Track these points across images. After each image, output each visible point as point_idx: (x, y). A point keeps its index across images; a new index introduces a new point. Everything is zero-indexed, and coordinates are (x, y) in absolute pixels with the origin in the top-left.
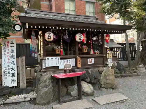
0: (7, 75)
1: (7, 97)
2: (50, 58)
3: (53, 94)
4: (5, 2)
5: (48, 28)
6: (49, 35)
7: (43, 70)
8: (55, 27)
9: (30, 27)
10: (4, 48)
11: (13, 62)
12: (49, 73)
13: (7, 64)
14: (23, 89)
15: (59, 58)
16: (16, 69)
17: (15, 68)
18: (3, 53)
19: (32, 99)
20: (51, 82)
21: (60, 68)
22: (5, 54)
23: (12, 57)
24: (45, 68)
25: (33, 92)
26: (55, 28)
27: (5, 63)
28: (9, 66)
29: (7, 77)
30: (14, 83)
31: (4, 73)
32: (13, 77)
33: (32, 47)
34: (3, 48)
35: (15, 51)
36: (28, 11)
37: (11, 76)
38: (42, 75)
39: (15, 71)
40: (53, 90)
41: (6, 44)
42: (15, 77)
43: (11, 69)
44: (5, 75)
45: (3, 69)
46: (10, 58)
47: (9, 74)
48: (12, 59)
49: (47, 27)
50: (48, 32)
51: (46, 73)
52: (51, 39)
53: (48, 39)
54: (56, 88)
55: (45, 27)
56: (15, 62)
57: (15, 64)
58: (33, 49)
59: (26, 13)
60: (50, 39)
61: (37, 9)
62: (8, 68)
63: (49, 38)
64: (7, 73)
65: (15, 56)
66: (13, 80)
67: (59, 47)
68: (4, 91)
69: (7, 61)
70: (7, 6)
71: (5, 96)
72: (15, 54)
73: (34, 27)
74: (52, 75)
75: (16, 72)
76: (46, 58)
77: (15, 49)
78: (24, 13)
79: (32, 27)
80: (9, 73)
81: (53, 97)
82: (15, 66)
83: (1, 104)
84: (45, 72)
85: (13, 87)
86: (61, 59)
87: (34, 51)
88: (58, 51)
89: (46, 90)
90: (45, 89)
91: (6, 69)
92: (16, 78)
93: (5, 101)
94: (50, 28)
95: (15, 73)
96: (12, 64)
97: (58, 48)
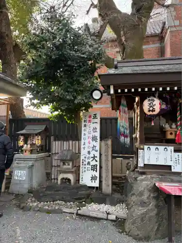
0: (87, 166)
1: (84, 203)
2: (153, 148)
3: (157, 224)
4: (86, 57)
5: (150, 90)
6: (150, 104)
7: (138, 169)
8: (164, 86)
9: (116, 91)
10: (85, 126)
11: (96, 147)
12: (149, 176)
13: (87, 150)
14: (107, 195)
15: (172, 148)
16: (98, 159)
17: (96, 157)
18: (83, 132)
19: (119, 218)
20: (154, 197)
21: (173, 170)
22: (85, 134)
23: (94, 139)
24: (142, 165)
25: (121, 204)
26: (164, 89)
27: (84, 148)
28: (89, 153)
29: (86, 169)
30: (95, 182)
31: (83, 162)
32: (94, 170)
33: (120, 126)
34: (83, 126)
35: (98, 130)
36: (119, 65)
37: (91, 170)
38: (136, 179)
39: (96, 161)
40: (157, 214)
41: (88, 119)
42: (96, 171)
43: (92, 157)
44: (84, 166)
45: (82, 157)
46: (91, 140)
47: (89, 166)
48: (94, 143)
49: (146, 90)
50: (149, 99)
51: (144, 176)
52: (155, 111)
53: (149, 111)
54: (165, 212)
55: (143, 90)
56: (98, 148)
57: (97, 151)
58: (122, 130)
59: (116, 67)
60: (153, 111)
61: (136, 58)
62: (88, 155)
63: (151, 109)
64: (86, 163)
65: (98, 138)
66: (94, 176)
67: (174, 126)
68: (79, 192)
69: (87, 144)
70: (90, 62)
71: (81, 201)
72: (98, 134)
73: (123, 91)
74: (155, 184)
75: (98, 163)
76: (146, 147)
77: (98, 126)
78: (114, 69)
79: (119, 91)
80: (89, 163)
81: (158, 229)
82: (97, 154)
83: (74, 214)
84: (143, 173)
85: (94, 187)
86: (175, 151)
87: (124, 132)
88: (171, 134)
89: (143, 211)
90: (140, 208)
91: (85, 157)
92: (97, 174)
93: (80, 209)
94: (153, 89)
95: (97, 165)
96: (93, 149)
97: (171, 128)
